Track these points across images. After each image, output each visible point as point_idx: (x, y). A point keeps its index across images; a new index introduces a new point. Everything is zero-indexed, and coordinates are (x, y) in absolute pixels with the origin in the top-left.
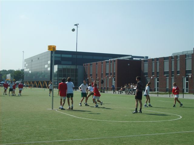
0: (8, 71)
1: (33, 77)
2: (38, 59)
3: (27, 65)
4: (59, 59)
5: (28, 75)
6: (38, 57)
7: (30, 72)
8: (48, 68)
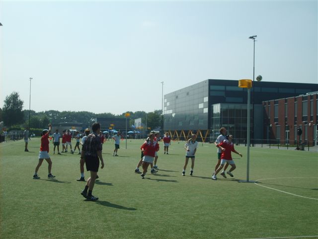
0: (136, 113)
1: (178, 124)
2: (188, 94)
3: (168, 104)
4: (223, 94)
5: (171, 120)
6: (187, 92)
7: (173, 115)
8: (204, 109)
